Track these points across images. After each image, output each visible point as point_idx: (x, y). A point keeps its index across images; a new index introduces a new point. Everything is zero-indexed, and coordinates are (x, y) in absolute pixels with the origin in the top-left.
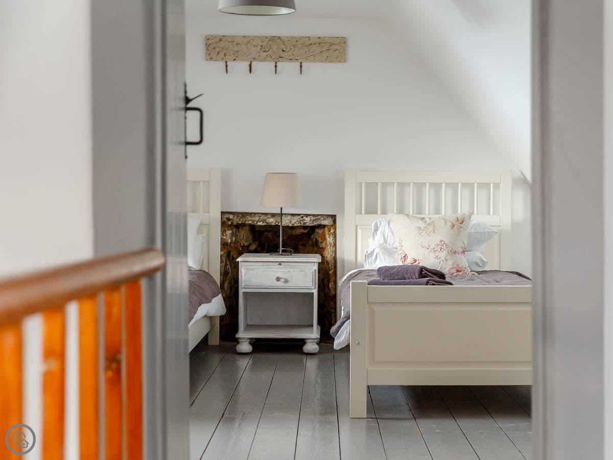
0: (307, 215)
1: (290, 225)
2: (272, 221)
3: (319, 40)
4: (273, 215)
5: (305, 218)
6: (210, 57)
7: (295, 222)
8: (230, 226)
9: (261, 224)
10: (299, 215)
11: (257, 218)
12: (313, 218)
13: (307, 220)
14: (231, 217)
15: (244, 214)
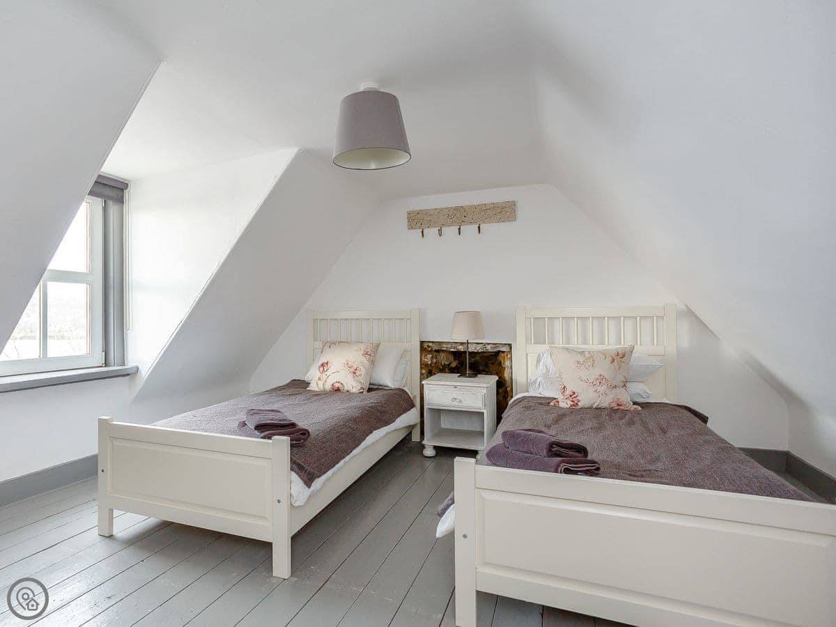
0: (488, 344)
1: (476, 351)
2: (461, 348)
3: (492, 206)
4: (462, 344)
5: (487, 346)
6: (411, 227)
7: (479, 349)
8: (430, 351)
9: (453, 350)
10: (482, 343)
11: (449, 346)
12: (493, 346)
13: (489, 347)
14: (431, 344)
15: (440, 343)
